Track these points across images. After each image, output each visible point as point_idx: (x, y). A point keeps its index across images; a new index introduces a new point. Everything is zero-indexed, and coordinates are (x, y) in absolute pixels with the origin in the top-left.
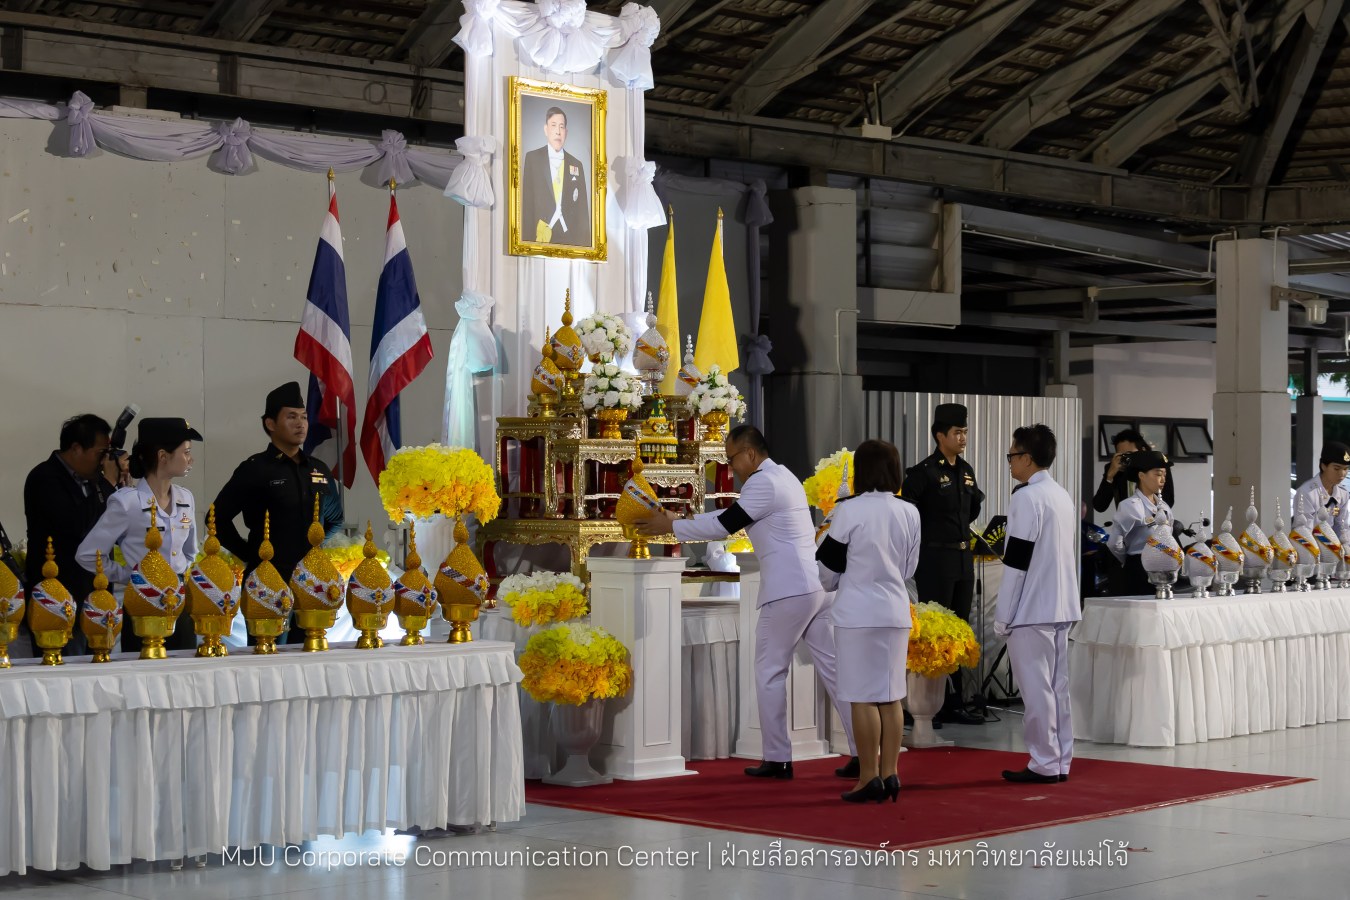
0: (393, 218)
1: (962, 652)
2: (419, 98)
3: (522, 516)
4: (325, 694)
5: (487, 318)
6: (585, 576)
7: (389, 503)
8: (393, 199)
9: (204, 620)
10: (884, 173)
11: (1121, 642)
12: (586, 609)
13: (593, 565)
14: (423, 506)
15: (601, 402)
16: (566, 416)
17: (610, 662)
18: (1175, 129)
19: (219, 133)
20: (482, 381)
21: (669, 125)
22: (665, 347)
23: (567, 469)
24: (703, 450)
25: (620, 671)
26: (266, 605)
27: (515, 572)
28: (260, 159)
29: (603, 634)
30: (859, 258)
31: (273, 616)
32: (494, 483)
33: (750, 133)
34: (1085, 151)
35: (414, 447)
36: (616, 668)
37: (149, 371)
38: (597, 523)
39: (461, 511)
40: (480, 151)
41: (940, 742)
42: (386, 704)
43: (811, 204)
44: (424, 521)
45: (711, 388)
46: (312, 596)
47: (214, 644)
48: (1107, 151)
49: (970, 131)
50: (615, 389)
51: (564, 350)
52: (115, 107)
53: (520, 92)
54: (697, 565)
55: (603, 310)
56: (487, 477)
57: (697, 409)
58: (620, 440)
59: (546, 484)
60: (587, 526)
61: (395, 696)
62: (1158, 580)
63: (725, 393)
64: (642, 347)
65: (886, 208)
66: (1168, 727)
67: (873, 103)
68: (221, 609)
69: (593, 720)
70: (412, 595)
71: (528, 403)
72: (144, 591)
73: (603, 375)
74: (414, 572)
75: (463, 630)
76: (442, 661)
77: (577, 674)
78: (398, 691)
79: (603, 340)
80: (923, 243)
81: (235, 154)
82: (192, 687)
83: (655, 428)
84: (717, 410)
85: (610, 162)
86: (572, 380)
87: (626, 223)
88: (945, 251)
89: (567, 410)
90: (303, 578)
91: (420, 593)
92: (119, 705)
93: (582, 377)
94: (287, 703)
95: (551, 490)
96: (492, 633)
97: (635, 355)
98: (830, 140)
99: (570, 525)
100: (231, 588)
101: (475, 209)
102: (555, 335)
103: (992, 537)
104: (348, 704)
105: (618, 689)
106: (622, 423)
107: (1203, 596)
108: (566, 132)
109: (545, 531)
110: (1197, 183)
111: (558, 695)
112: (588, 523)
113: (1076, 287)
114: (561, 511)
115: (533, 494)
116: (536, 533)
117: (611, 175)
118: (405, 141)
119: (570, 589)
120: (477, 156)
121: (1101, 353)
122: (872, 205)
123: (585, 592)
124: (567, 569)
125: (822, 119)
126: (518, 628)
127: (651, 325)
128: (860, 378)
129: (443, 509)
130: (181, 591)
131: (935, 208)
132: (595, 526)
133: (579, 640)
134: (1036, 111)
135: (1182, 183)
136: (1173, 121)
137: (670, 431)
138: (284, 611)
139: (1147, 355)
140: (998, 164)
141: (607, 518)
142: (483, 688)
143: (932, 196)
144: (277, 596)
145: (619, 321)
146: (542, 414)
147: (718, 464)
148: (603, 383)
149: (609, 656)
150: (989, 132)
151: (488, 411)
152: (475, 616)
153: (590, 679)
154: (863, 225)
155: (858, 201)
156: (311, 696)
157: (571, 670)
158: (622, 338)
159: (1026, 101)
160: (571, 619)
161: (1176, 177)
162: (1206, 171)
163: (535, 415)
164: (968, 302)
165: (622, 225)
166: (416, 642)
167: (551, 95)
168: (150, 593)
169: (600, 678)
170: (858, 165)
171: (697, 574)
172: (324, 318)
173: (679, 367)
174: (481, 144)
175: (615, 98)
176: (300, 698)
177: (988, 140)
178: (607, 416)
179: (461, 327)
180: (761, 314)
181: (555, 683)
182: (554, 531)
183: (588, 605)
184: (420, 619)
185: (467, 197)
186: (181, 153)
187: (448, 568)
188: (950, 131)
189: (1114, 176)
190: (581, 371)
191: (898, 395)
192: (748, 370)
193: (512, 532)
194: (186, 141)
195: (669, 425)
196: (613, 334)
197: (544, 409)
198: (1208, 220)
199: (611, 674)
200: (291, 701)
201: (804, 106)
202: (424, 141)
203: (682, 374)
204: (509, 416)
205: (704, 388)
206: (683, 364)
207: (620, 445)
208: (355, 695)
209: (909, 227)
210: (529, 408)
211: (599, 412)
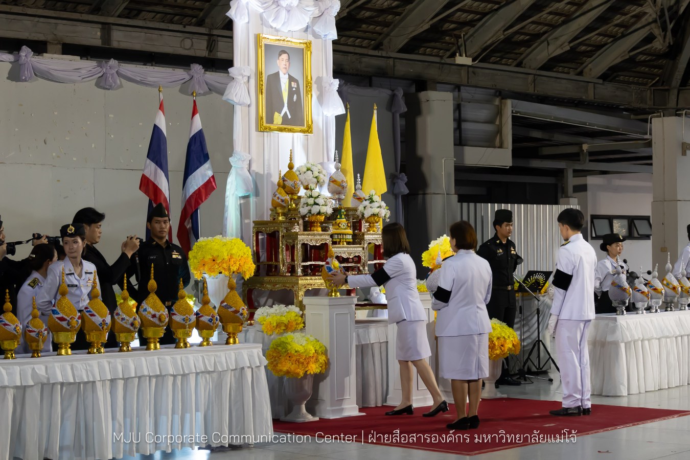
0: (194, 113)
1: (510, 346)
2: (211, 46)
3: (268, 275)
4: (158, 373)
5: (247, 166)
6: (302, 307)
7: (194, 268)
8: (195, 102)
9: (92, 334)
10: (468, 83)
11: (598, 339)
12: (303, 325)
13: (307, 301)
14: (212, 270)
15: (310, 212)
16: (291, 219)
17: (316, 354)
18: (627, 57)
19: (101, 67)
20: (245, 201)
21: (349, 58)
22: (345, 180)
23: (291, 249)
24: (366, 237)
25: (322, 359)
26: (125, 325)
27: (264, 306)
28: (123, 80)
29: (312, 338)
30: (455, 130)
31: (129, 331)
32: (251, 257)
33: (394, 62)
34: (579, 70)
35: (207, 237)
36: (320, 357)
37: (65, 198)
38: (308, 278)
39: (234, 272)
40: (242, 75)
41: (499, 395)
42: (192, 378)
43: (428, 101)
44: (213, 278)
45: (371, 203)
46: (151, 320)
47: (97, 347)
48: (591, 69)
49: (516, 60)
50: (318, 204)
51: (289, 183)
52: (45, 54)
53: (264, 42)
54: (366, 300)
55: (311, 161)
56: (247, 253)
57: (363, 215)
58: (321, 232)
59: (281, 257)
60: (303, 280)
61: (197, 374)
62: (617, 305)
63: (378, 205)
64: (332, 181)
65: (469, 102)
66: (624, 385)
67: (461, 45)
68: (101, 327)
69: (308, 386)
70: (205, 319)
71: (270, 212)
72: (59, 318)
73: (311, 196)
74: (207, 306)
75: (234, 337)
76: (222, 354)
77: (298, 361)
78: (198, 371)
79: (311, 177)
80: (491, 121)
81: (110, 79)
82: (87, 371)
83: (340, 225)
84: (374, 215)
85: (314, 80)
86: (294, 199)
87: (323, 113)
88: (503, 125)
89: (291, 216)
90: (145, 310)
91: (210, 318)
92: (45, 381)
93: (300, 198)
94: (137, 379)
95: (283, 260)
96: (251, 339)
97: (329, 185)
98: (438, 65)
99: (294, 279)
100: (106, 317)
101: (240, 106)
102: (284, 175)
103: (528, 283)
104: (171, 379)
105: (320, 369)
106: (321, 223)
107: (642, 313)
108: (290, 63)
109: (280, 283)
110: (641, 87)
111: (288, 372)
112: (303, 278)
113: (576, 144)
114: (288, 272)
115: (274, 263)
116: (275, 284)
117: (314, 87)
118: (203, 70)
119: (293, 314)
120: (240, 77)
121: (591, 180)
122: (462, 101)
123: (302, 316)
124: (292, 304)
125: (433, 54)
126: (266, 337)
127: (337, 169)
128: (457, 196)
129: (223, 271)
130: (79, 318)
131: (497, 102)
132: (307, 279)
133: (299, 343)
134: (551, 48)
135: (633, 86)
136: (627, 53)
137: (348, 227)
138: (135, 328)
139: (617, 181)
140: (531, 78)
141: (314, 275)
142: (246, 369)
143: (495, 95)
144: (131, 320)
145: (320, 167)
146: (278, 218)
147: (375, 244)
148: (311, 201)
149: (316, 351)
150: (526, 59)
151: (249, 218)
152: (240, 330)
153: (305, 363)
154: (457, 112)
155: (454, 99)
156: (151, 375)
157: (294, 358)
158: (321, 176)
159: (546, 42)
160: (294, 331)
161: (629, 83)
162: (645, 80)
163: (274, 219)
164: (516, 154)
165: (321, 114)
166: (208, 344)
167: (281, 44)
168: (62, 319)
169: (311, 363)
170: (454, 79)
171: (365, 305)
172: (155, 167)
173: (353, 191)
174: (242, 71)
175: (316, 44)
176: (144, 376)
177: (525, 64)
178: (313, 219)
179: (233, 171)
180: (401, 162)
181: (286, 366)
182: (284, 283)
183: (304, 323)
184: (211, 331)
185: (235, 100)
186: (80, 78)
187: (225, 304)
188: (504, 60)
189: (595, 83)
190: (299, 195)
191: (478, 205)
192: (395, 192)
193: (262, 283)
194: (83, 72)
195: (348, 223)
196: (316, 174)
197: (279, 216)
198: (647, 107)
199: (317, 360)
200: (140, 378)
201: (423, 47)
202: (214, 70)
203: (355, 195)
204: (260, 220)
205: (367, 203)
206: (355, 190)
207: (321, 235)
208: (175, 374)
209: (483, 113)
210: (270, 215)
211: (309, 217)
